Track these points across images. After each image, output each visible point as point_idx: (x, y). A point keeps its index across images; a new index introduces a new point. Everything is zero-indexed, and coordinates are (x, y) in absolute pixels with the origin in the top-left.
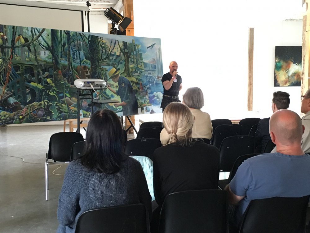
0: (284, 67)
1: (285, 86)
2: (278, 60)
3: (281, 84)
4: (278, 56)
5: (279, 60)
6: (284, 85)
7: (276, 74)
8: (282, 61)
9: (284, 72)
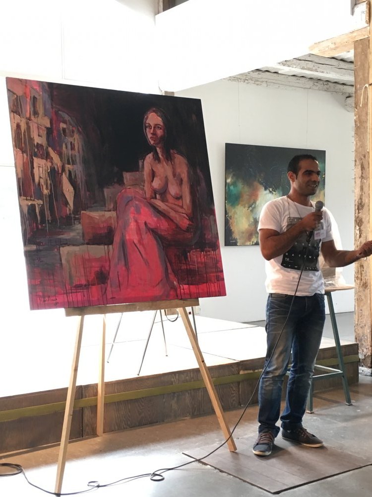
0: (246, 197)
1: (248, 243)
2: (232, 178)
3: (240, 239)
4: (231, 170)
5: (235, 178)
6: (245, 241)
7: (230, 215)
8: (240, 181)
9: (246, 208)
